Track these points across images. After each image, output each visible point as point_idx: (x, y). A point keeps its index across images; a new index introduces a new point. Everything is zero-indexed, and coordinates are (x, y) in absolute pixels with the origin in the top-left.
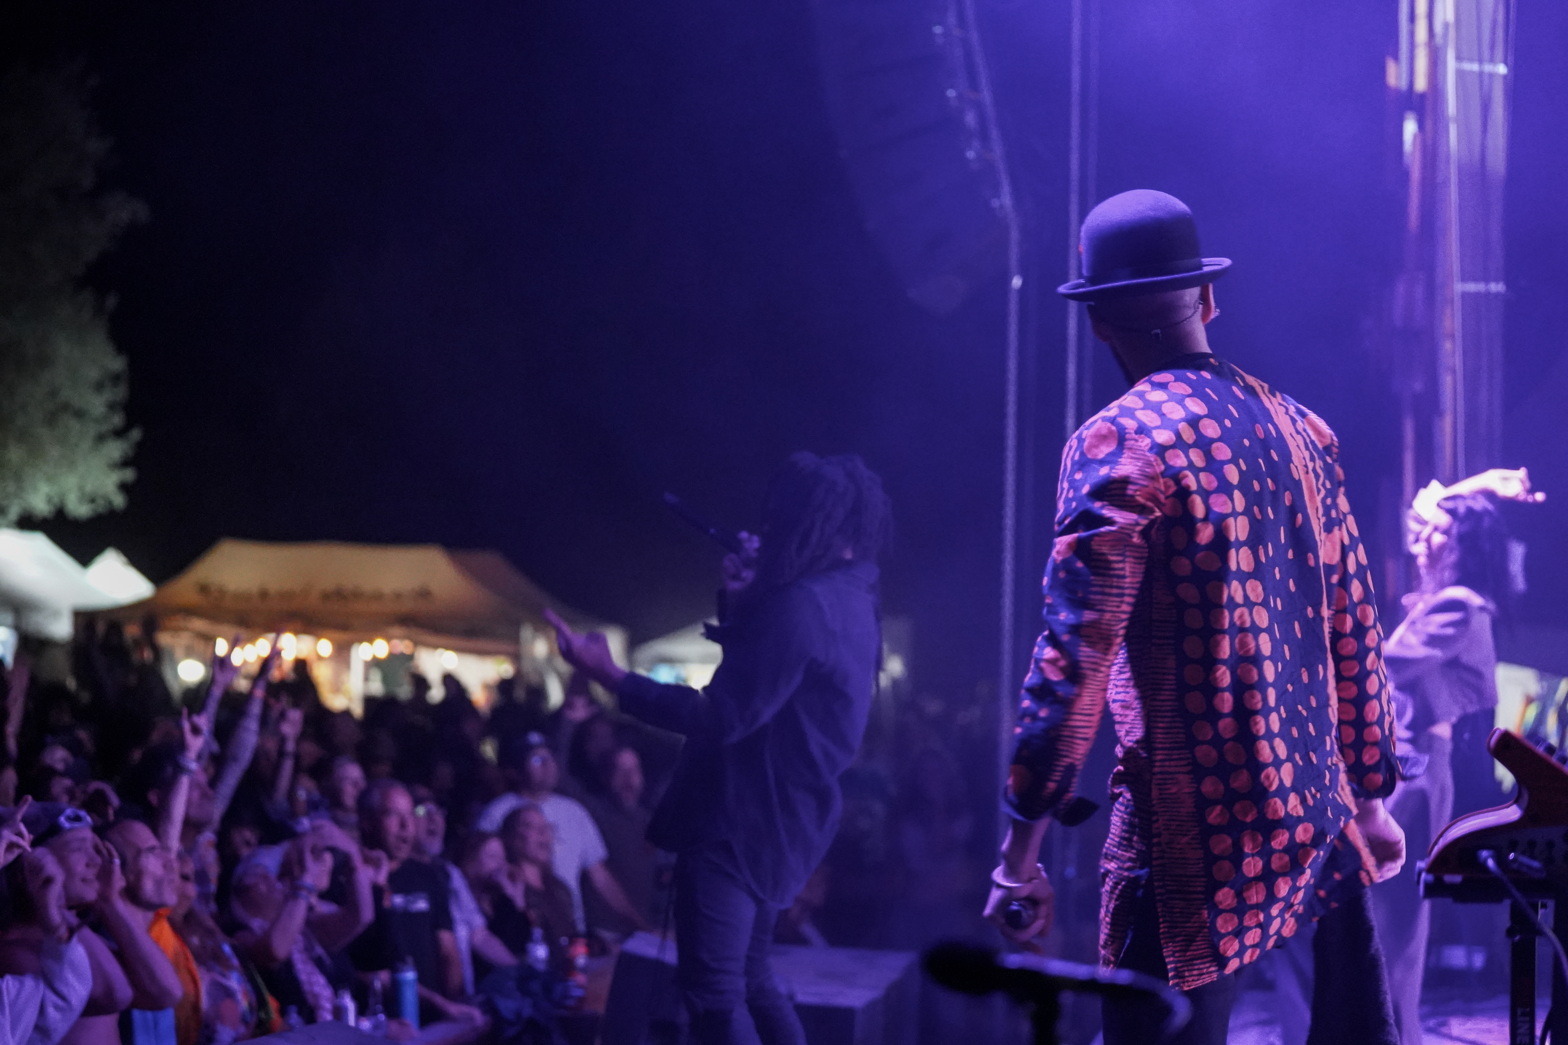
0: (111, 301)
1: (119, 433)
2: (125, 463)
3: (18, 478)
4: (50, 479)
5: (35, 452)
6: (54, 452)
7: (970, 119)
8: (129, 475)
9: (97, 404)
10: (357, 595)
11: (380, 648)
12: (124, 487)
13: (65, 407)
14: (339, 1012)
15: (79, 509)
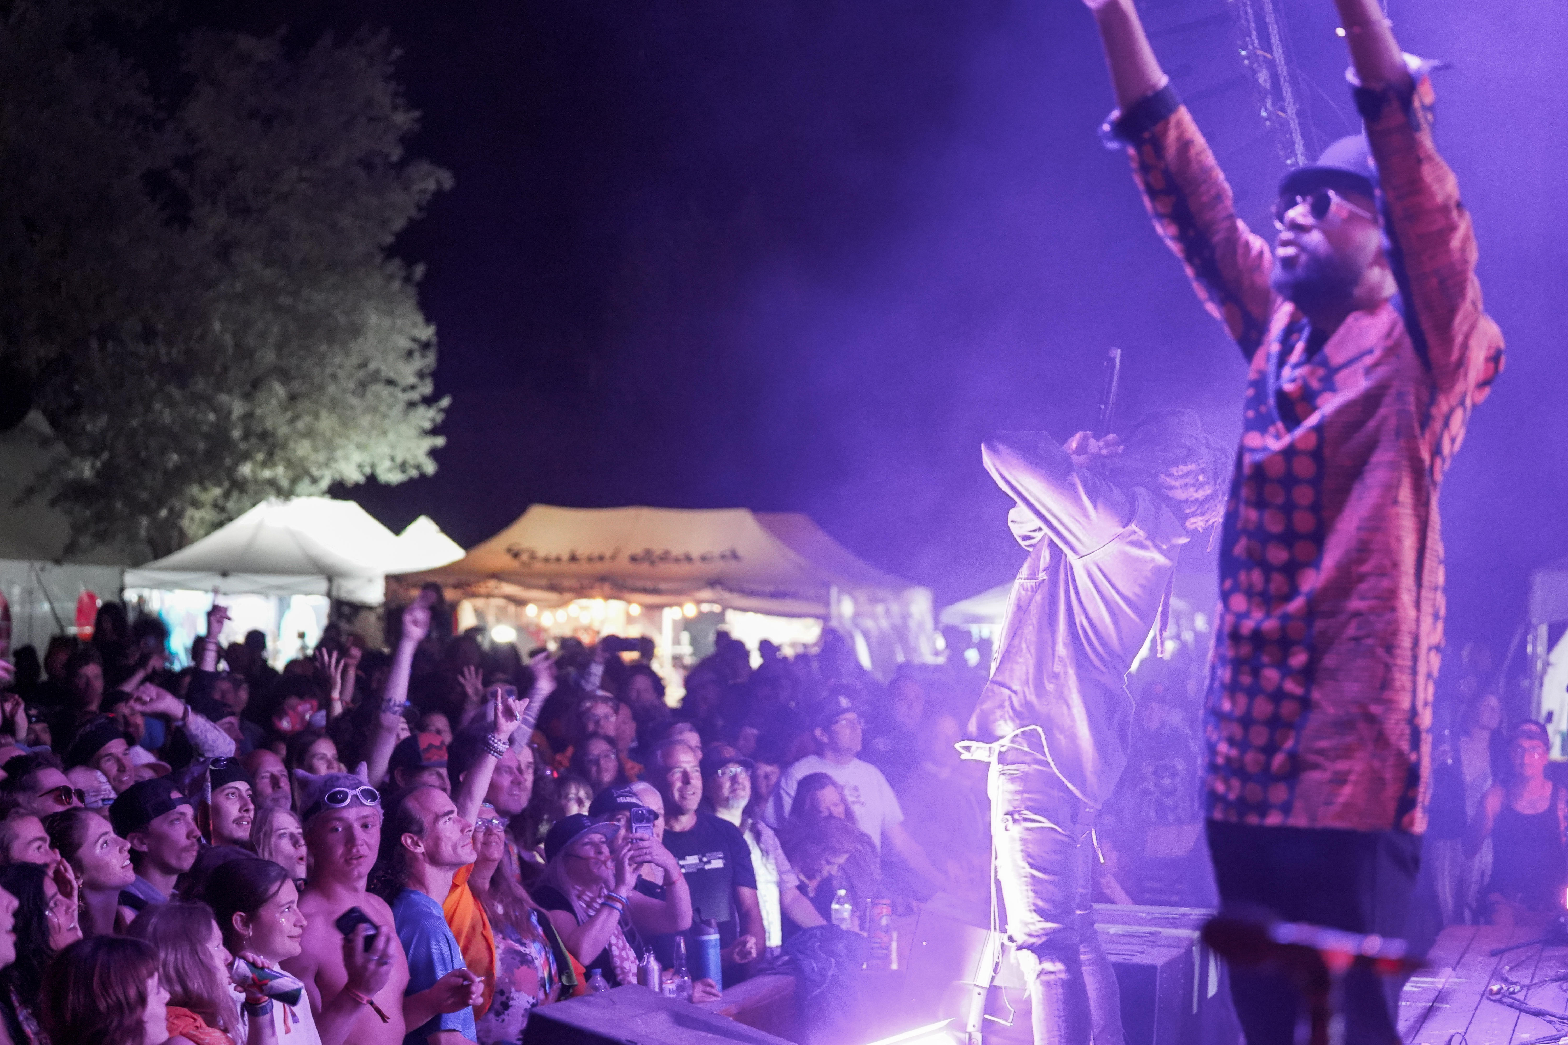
0: (419, 271)
1: (428, 401)
2: (435, 431)
3: (330, 446)
4: (360, 447)
5: (346, 422)
6: (365, 421)
7: (1263, 77)
8: (440, 441)
9: (407, 372)
10: (665, 557)
11: (690, 610)
12: (434, 453)
13: (375, 377)
14: (643, 975)
15: (391, 476)
